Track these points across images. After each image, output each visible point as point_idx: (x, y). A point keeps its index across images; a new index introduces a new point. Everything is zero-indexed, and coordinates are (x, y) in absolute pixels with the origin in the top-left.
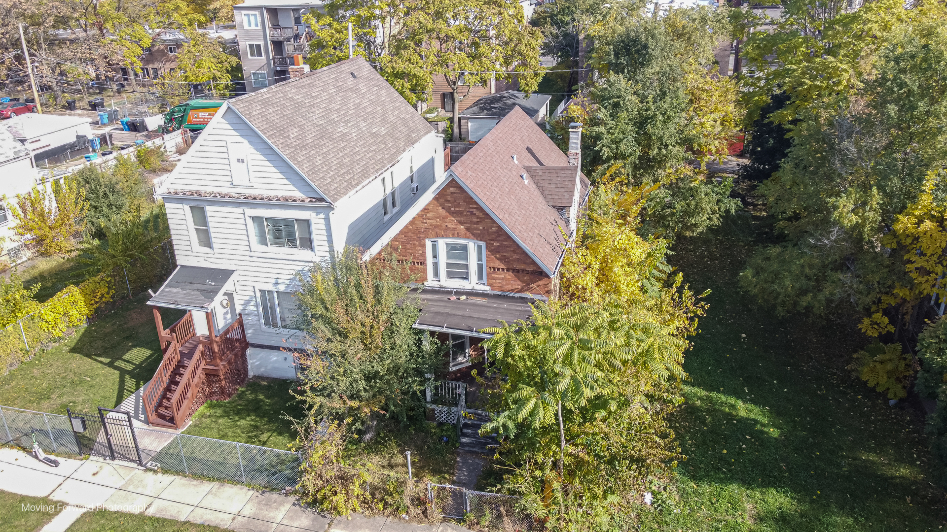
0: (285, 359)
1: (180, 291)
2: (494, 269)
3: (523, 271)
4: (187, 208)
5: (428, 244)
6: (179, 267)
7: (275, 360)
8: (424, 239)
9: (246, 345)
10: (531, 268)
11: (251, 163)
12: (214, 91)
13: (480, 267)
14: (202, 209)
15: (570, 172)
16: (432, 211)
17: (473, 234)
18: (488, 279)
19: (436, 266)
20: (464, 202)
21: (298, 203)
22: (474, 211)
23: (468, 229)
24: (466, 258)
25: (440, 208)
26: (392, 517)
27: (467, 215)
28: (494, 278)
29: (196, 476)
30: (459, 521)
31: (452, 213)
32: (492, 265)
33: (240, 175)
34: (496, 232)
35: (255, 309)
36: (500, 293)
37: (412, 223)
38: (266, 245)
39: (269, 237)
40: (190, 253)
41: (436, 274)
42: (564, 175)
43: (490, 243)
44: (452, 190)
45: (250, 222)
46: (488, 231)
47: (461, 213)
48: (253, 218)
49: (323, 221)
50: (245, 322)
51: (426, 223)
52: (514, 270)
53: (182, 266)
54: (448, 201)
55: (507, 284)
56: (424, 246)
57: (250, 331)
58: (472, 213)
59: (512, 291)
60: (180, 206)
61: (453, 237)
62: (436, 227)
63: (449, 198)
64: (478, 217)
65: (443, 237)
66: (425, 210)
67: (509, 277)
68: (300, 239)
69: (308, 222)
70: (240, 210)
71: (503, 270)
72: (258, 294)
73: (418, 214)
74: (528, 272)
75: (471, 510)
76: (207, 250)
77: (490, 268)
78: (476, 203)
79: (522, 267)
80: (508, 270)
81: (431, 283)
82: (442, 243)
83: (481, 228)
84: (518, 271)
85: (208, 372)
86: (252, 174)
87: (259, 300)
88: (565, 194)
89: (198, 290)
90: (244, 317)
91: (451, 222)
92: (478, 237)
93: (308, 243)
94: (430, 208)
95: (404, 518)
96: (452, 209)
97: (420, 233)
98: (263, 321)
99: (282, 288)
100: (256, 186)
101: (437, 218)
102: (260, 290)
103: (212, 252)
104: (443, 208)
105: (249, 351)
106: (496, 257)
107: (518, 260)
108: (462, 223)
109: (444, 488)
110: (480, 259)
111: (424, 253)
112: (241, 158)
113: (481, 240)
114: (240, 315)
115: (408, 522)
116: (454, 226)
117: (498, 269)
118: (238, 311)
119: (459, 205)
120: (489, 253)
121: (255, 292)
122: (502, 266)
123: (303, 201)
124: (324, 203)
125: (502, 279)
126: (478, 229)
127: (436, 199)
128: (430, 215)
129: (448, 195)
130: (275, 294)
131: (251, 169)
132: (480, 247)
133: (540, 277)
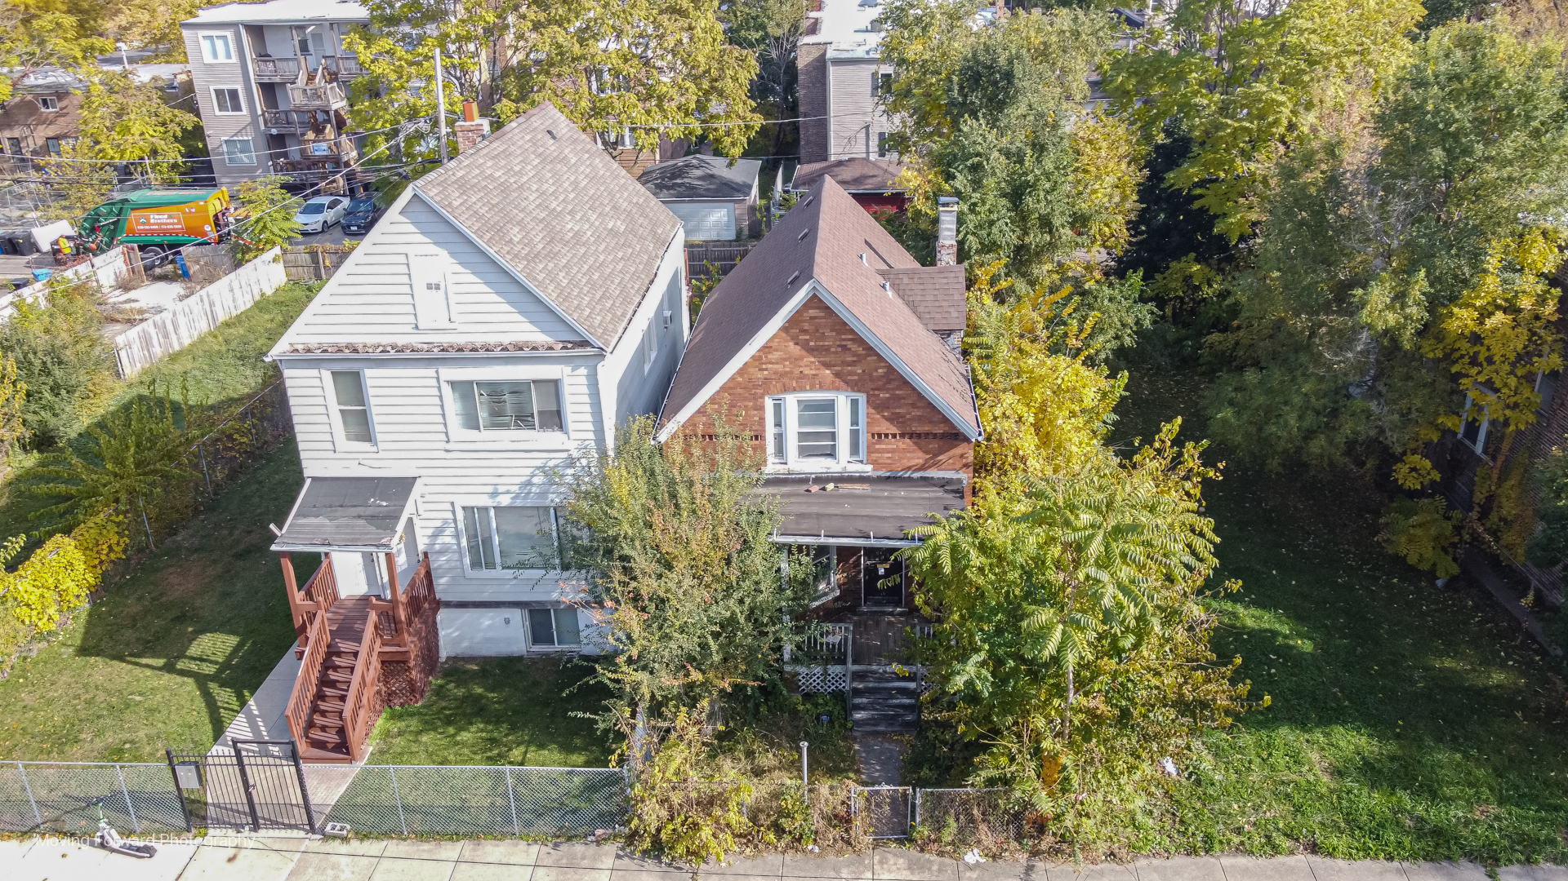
0: (507, 621)
1: (327, 521)
2: (880, 435)
3: (927, 435)
4: (327, 375)
5: (769, 403)
6: (308, 481)
7: (489, 626)
8: (762, 397)
9: (438, 604)
10: (939, 429)
11: (452, 289)
12: (152, 176)
13: (855, 435)
14: (356, 376)
15: (953, 275)
16: (776, 350)
17: (846, 382)
18: (869, 452)
19: (780, 439)
20: (832, 331)
21: (541, 353)
22: (849, 344)
23: (837, 375)
24: (832, 422)
25: (791, 344)
26: (791, 852)
27: (836, 353)
28: (878, 451)
29: (422, 836)
30: (900, 842)
31: (811, 351)
32: (876, 429)
33: (432, 312)
34: (885, 375)
35: (454, 541)
36: (888, 474)
37: (742, 371)
38: (478, 428)
39: (483, 415)
40: (331, 455)
41: (780, 451)
42: (945, 281)
43: (874, 395)
44: (812, 313)
45: (447, 390)
46: (871, 375)
47: (827, 349)
48: (453, 384)
49: (584, 380)
50: (433, 566)
51: (766, 369)
52: (911, 436)
53: (314, 479)
54: (805, 331)
55: (901, 459)
56: (762, 408)
57: (443, 581)
58: (844, 348)
59: (909, 468)
60: (315, 372)
61: (812, 389)
62: (783, 375)
63: (806, 326)
64: (855, 354)
65: (794, 390)
66: (766, 348)
67: (904, 446)
68: (540, 413)
69: (556, 384)
70: (431, 372)
71: (894, 436)
72: (460, 515)
73: (753, 357)
74: (935, 436)
75: (923, 823)
76: (366, 446)
77: (873, 435)
78: (852, 331)
79: (926, 428)
80: (902, 435)
81: (772, 467)
82: (791, 402)
83: (860, 371)
84: (919, 435)
85: (386, 658)
86: (454, 309)
87: (461, 525)
88: (952, 310)
89: (359, 517)
90: (431, 558)
91: (809, 364)
92: (855, 386)
93: (555, 419)
94: (774, 344)
95: (811, 851)
96: (812, 344)
97: (756, 387)
98: (467, 561)
99: (505, 500)
100: (461, 328)
101: (785, 360)
102: (464, 508)
103: (375, 449)
104: (796, 344)
105: (442, 616)
106: (883, 417)
107: (920, 419)
108: (827, 365)
109: (877, 792)
110: (855, 421)
111: (762, 419)
112: (434, 281)
113: (859, 391)
114: (426, 554)
115: (819, 855)
116: (814, 372)
117: (886, 435)
118: (422, 544)
119: (823, 337)
120: (873, 411)
121: (454, 512)
122: (894, 430)
123: (551, 348)
124: (589, 349)
125: (893, 451)
126: (856, 374)
127: (785, 329)
128: (774, 356)
129: (805, 321)
130: (492, 513)
131: (453, 299)
132: (854, 403)
133: (956, 443)
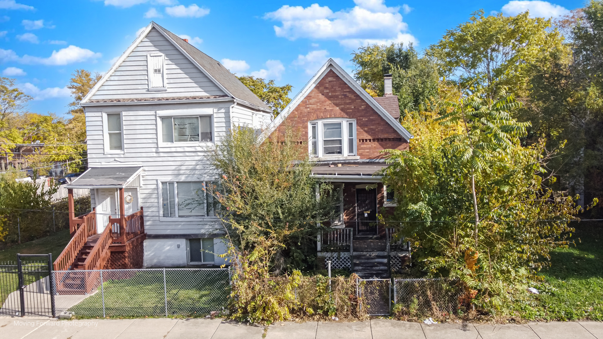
0: (179, 246)
2: (363, 140)
3: (386, 139)
4: (105, 116)
5: (310, 127)
6: (89, 169)
7: (169, 250)
8: (307, 121)
9: (145, 236)
13: (351, 142)
14: (118, 115)
17: (347, 113)
18: (358, 150)
19: (315, 144)
21: (204, 100)
26: (322, 320)
27: (342, 98)
28: (362, 149)
29: (112, 317)
30: (385, 316)
31: (329, 98)
32: (361, 137)
33: (156, 81)
34: (365, 109)
35: (156, 201)
36: (368, 161)
38: (172, 142)
39: (175, 134)
40: (102, 156)
41: (315, 151)
43: (360, 119)
44: (330, 79)
45: (159, 121)
46: (358, 109)
47: (337, 97)
48: (163, 118)
49: (223, 115)
51: (309, 108)
52: (378, 140)
53: (92, 168)
55: (374, 152)
56: (306, 127)
57: (148, 223)
58: (345, 96)
59: (378, 157)
61: (331, 118)
62: (316, 110)
64: (350, 99)
65: (322, 118)
67: (375, 146)
68: (202, 133)
69: (210, 117)
70: (153, 113)
71: (370, 140)
72: (160, 185)
74: (389, 139)
75: (398, 302)
76: (118, 151)
78: (349, 87)
79: (386, 136)
83: (353, 107)
84: (382, 140)
85: (113, 250)
87: (160, 191)
89: (110, 178)
91: (329, 105)
92: (350, 115)
94: (313, 95)
95: (334, 320)
96: (330, 94)
97: (304, 117)
98: (161, 213)
99: (183, 178)
100: (169, 90)
102: (163, 183)
103: (123, 152)
104: (323, 94)
105: (146, 243)
106: (365, 131)
107: (382, 131)
108: (337, 105)
109: (371, 282)
110: (351, 134)
111: (307, 133)
112: (157, 68)
113: (353, 117)
114: (142, 208)
115: (338, 322)
116: (331, 108)
117: (366, 140)
118: (140, 203)
119: (335, 91)
120: (359, 127)
122: (369, 137)
123: (209, 98)
124: (226, 98)
125: (370, 148)
126: (351, 109)
127: (317, 87)
129: (326, 83)
130: (176, 185)
132: (351, 124)
133: (400, 143)
